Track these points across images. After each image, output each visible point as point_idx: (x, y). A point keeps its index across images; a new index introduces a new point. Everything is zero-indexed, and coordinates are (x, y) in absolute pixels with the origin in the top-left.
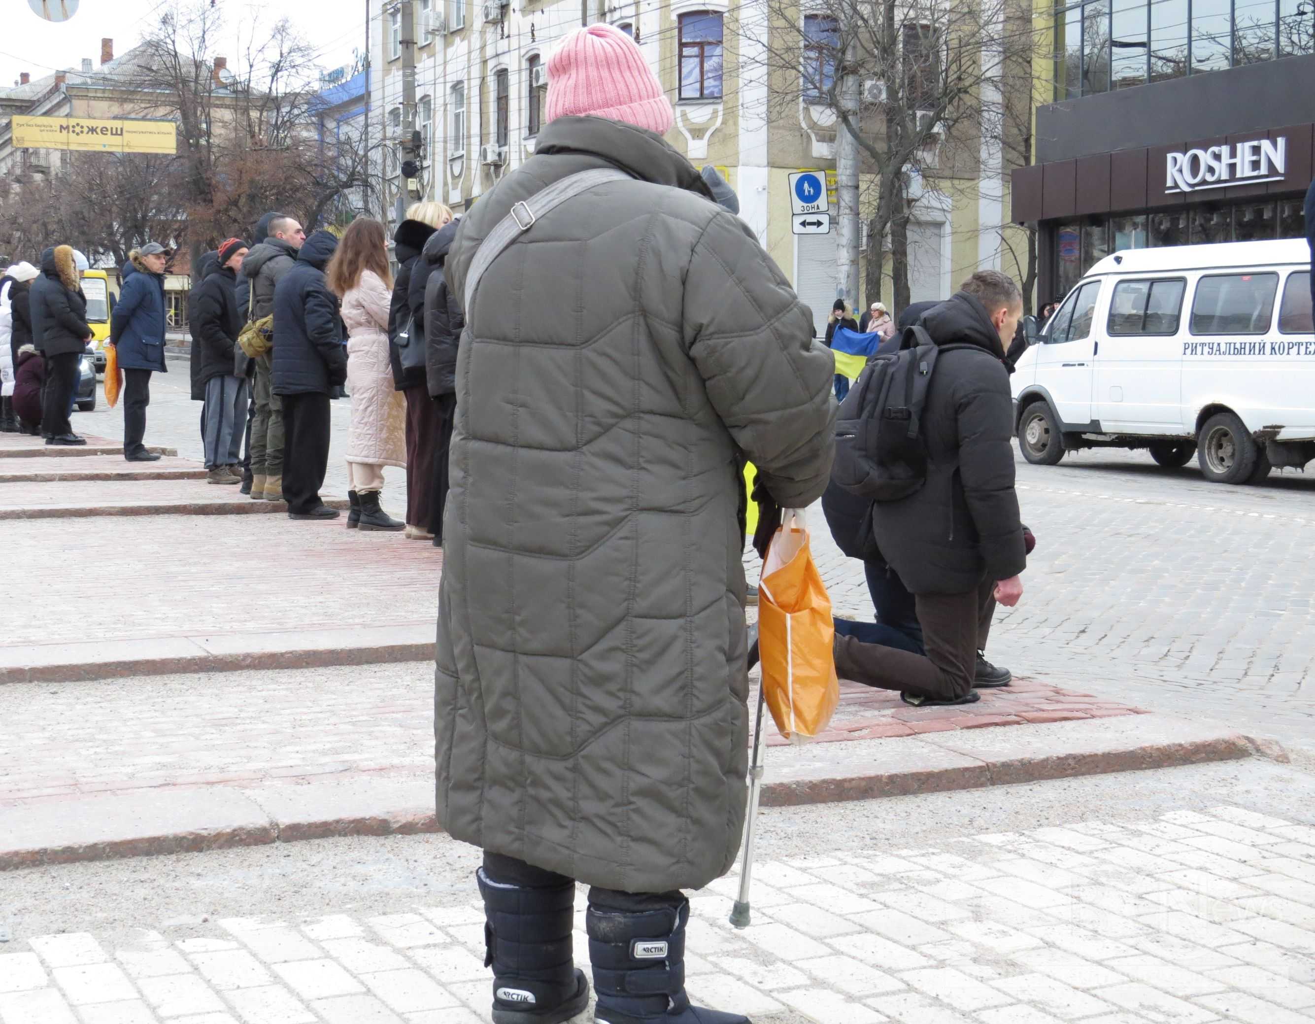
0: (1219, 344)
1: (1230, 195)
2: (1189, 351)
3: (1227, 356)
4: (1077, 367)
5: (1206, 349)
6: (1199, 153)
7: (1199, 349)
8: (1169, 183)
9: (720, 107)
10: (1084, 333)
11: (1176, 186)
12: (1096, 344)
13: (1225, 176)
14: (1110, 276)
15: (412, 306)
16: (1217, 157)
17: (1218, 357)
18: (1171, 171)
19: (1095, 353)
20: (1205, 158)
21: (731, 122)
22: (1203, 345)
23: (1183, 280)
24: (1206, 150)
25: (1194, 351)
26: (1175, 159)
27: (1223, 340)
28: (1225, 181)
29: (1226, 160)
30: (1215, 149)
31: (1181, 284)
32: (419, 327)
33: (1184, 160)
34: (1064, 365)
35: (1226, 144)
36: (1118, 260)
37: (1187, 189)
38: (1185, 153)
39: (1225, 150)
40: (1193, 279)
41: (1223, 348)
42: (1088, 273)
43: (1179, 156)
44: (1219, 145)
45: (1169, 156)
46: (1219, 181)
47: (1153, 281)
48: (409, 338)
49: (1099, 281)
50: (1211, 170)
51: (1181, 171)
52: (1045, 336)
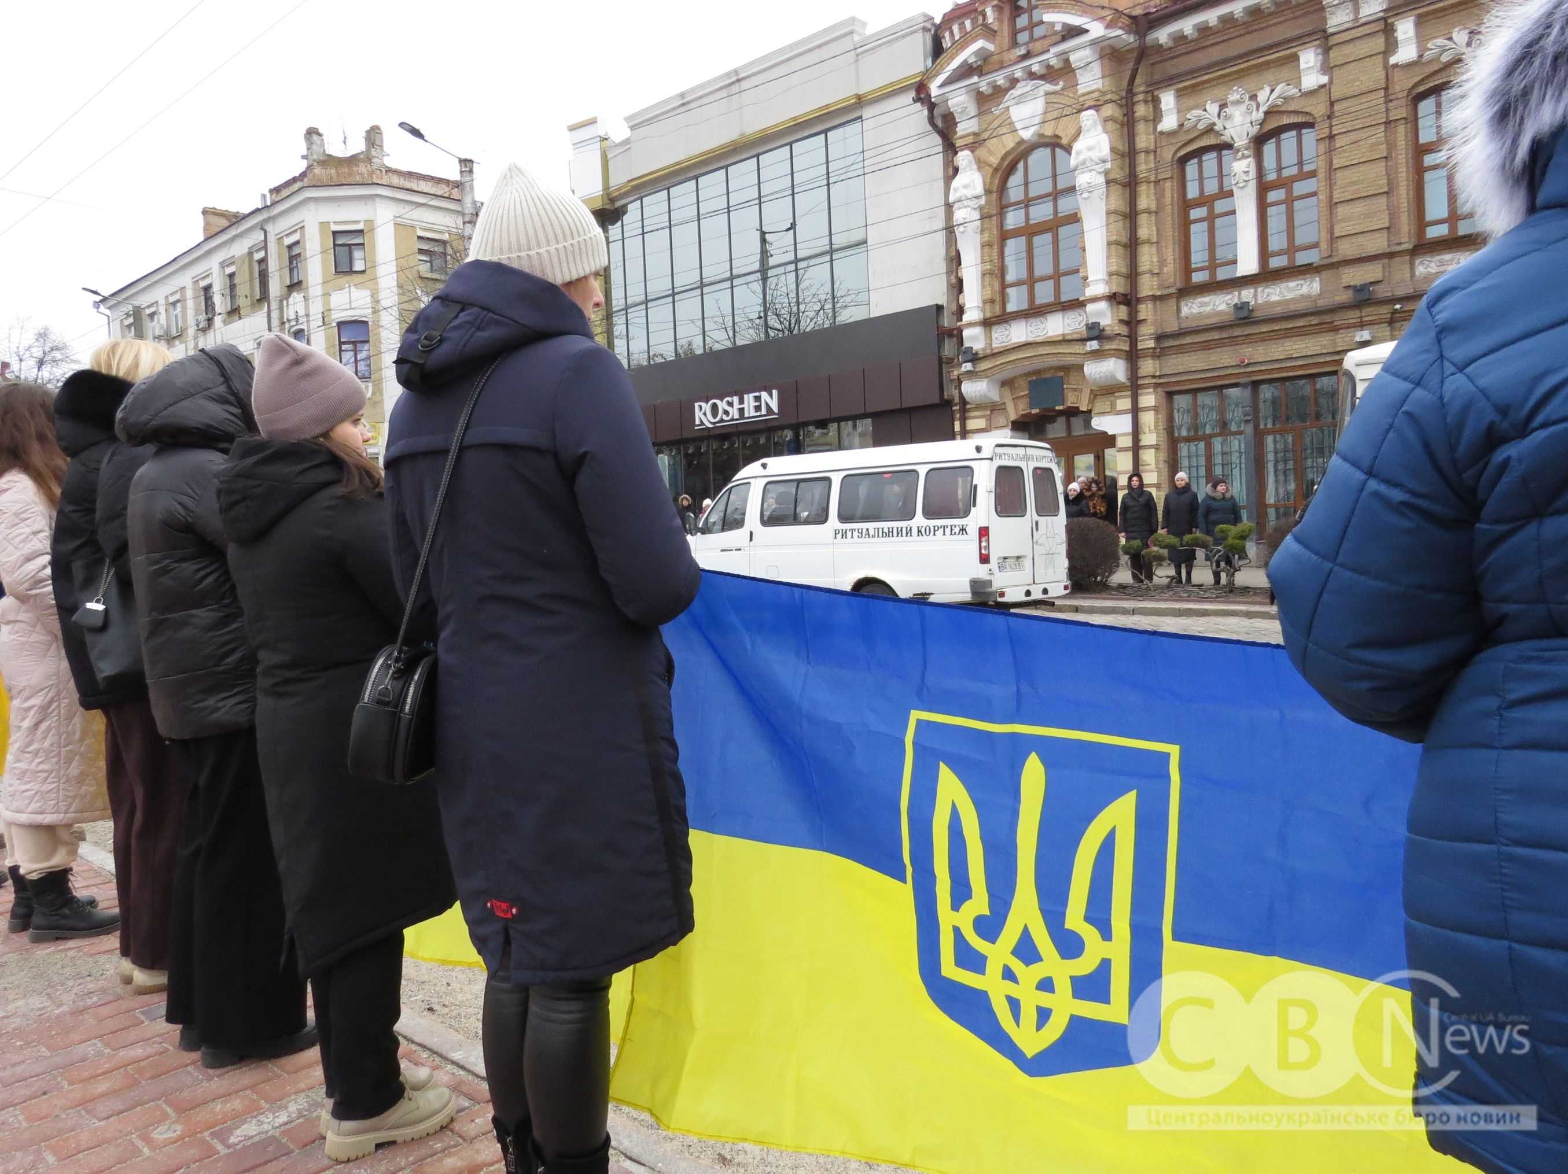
0: (867, 530)
1: (740, 429)
2: (839, 536)
3: (876, 538)
4: (734, 552)
5: (856, 534)
6: (718, 402)
7: (849, 534)
8: (697, 422)
9: (370, 384)
10: (739, 523)
11: (702, 423)
12: (751, 533)
13: (736, 416)
14: (758, 479)
15: (109, 547)
16: (730, 404)
17: (867, 540)
18: (698, 414)
19: (751, 540)
20: (722, 405)
21: (378, 394)
22: (852, 530)
23: (828, 480)
24: (722, 400)
25: (844, 535)
26: (701, 407)
27: (871, 526)
28: (737, 420)
29: (736, 405)
30: (729, 399)
31: (827, 482)
32: (125, 585)
33: (707, 407)
34: (722, 551)
35: (736, 395)
36: (764, 466)
37: (710, 426)
38: (707, 402)
39: (736, 399)
40: (836, 480)
41: (871, 533)
42: (735, 478)
43: (703, 404)
44: (731, 396)
45: (696, 405)
46: (733, 420)
47: (799, 482)
48: (106, 610)
49: (749, 483)
50: (726, 413)
51: (705, 414)
52: (701, 528)
